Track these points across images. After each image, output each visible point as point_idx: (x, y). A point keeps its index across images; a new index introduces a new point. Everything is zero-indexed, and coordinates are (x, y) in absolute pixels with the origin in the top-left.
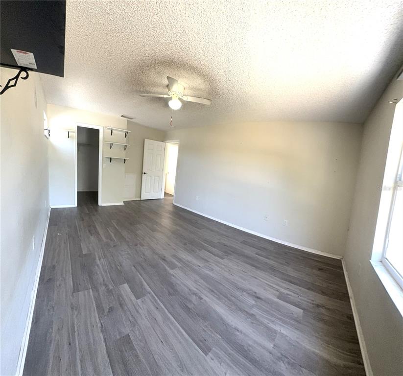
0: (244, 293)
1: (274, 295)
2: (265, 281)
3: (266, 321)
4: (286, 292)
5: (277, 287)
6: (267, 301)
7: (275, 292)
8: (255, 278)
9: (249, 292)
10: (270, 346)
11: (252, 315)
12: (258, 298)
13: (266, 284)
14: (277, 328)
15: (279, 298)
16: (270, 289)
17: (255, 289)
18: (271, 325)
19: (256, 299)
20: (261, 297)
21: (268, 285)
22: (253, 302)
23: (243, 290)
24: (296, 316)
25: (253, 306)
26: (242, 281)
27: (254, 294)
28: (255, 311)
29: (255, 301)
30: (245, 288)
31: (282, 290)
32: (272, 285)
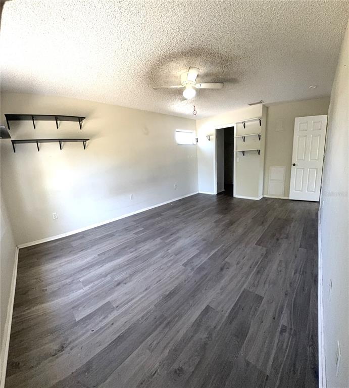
0: (127, 276)
1: (115, 301)
2: (138, 298)
3: (96, 283)
4: (111, 317)
5: (123, 309)
6: (111, 290)
7: (118, 303)
8: (146, 289)
9: (128, 279)
10: (81, 280)
11: (106, 276)
12: (119, 284)
13: (133, 299)
14: (87, 288)
15: (109, 303)
16: (125, 299)
17: (129, 284)
18: (91, 285)
19: (118, 282)
20: (119, 287)
21: (132, 300)
22: (116, 279)
23: (131, 276)
24: (79, 309)
25: (113, 278)
26: (144, 276)
27: (124, 282)
28: (108, 278)
29: (116, 281)
30: (133, 277)
31: (115, 313)
32: (130, 304)
